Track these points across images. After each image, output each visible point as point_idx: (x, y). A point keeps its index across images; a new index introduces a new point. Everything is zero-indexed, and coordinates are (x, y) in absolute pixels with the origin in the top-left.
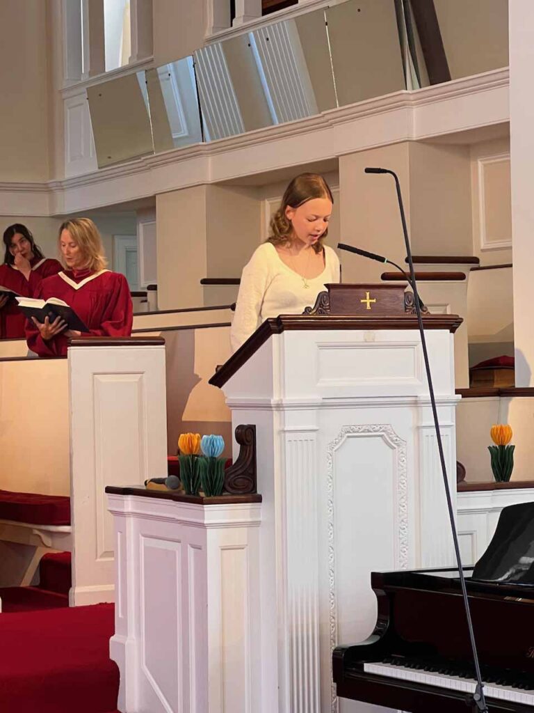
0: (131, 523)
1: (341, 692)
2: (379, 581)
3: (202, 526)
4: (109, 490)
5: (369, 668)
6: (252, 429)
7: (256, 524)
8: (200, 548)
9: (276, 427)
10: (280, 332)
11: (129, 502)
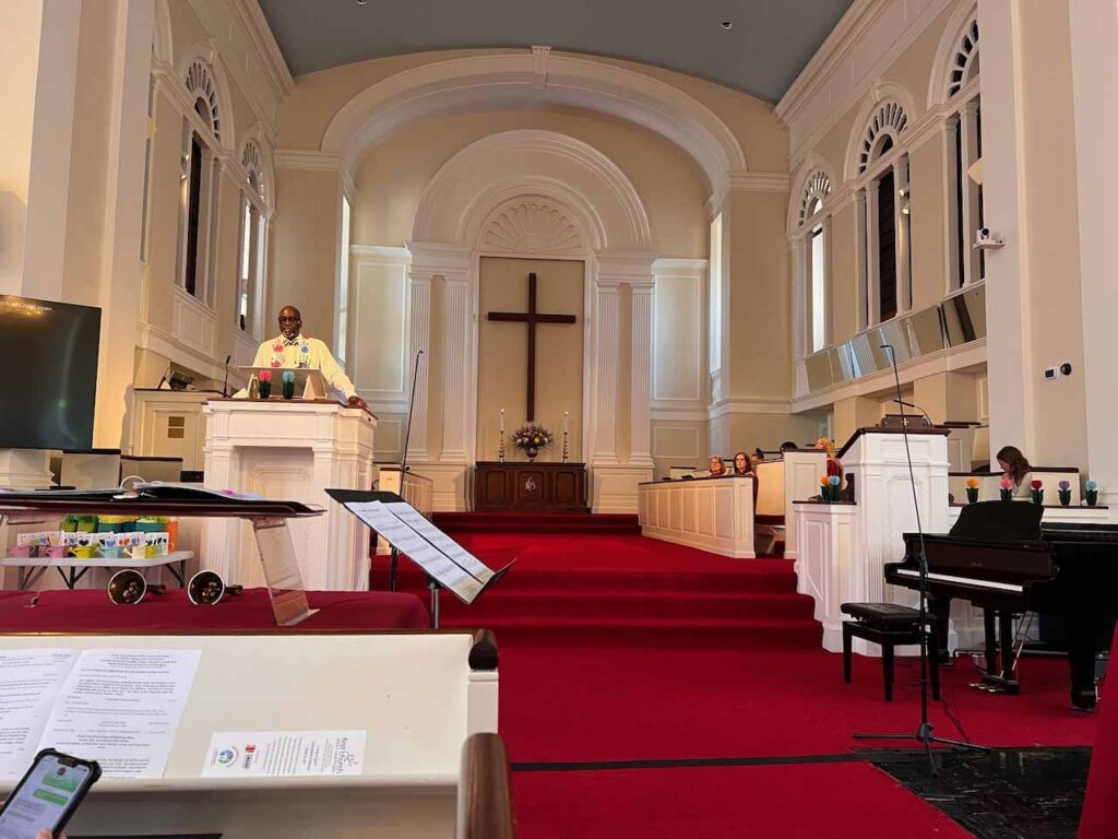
0: (802, 515)
1: (888, 582)
2: (907, 537)
3: (830, 513)
4: (794, 502)
5: (900, 571)
6: (853, 475)
7: (853, 514)
8: (829, 523)
9: (863, 473)
10: (864, 433)
11: (802, 507)
